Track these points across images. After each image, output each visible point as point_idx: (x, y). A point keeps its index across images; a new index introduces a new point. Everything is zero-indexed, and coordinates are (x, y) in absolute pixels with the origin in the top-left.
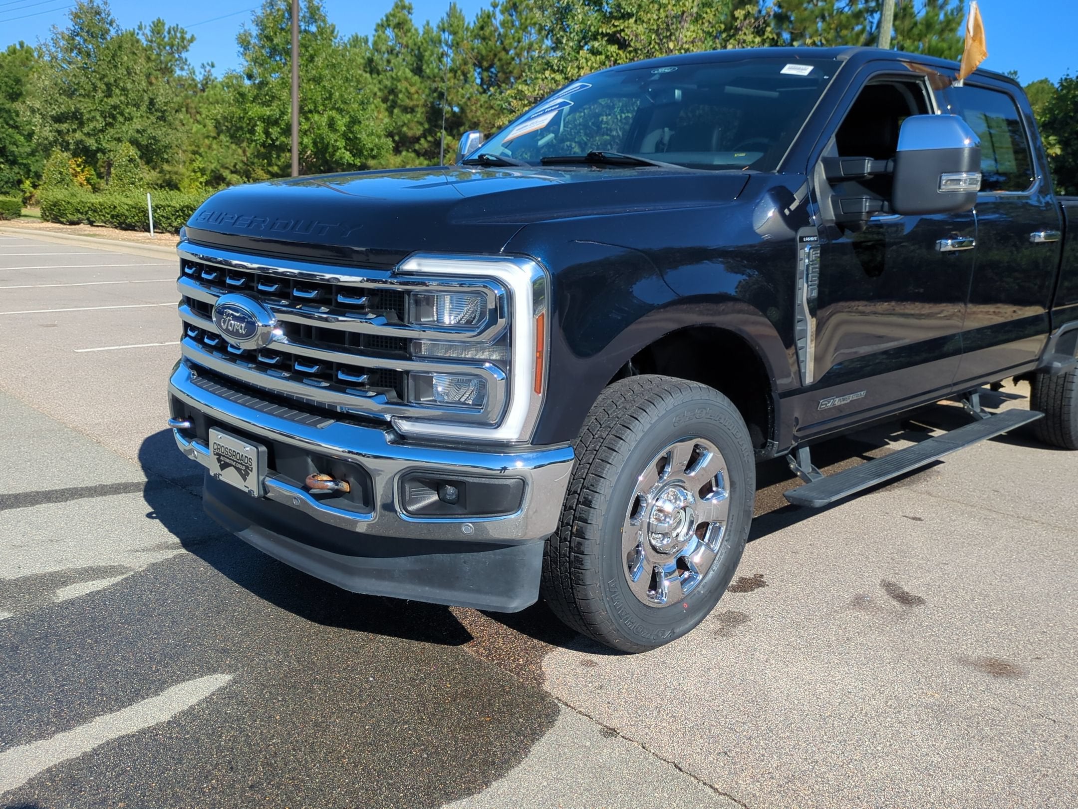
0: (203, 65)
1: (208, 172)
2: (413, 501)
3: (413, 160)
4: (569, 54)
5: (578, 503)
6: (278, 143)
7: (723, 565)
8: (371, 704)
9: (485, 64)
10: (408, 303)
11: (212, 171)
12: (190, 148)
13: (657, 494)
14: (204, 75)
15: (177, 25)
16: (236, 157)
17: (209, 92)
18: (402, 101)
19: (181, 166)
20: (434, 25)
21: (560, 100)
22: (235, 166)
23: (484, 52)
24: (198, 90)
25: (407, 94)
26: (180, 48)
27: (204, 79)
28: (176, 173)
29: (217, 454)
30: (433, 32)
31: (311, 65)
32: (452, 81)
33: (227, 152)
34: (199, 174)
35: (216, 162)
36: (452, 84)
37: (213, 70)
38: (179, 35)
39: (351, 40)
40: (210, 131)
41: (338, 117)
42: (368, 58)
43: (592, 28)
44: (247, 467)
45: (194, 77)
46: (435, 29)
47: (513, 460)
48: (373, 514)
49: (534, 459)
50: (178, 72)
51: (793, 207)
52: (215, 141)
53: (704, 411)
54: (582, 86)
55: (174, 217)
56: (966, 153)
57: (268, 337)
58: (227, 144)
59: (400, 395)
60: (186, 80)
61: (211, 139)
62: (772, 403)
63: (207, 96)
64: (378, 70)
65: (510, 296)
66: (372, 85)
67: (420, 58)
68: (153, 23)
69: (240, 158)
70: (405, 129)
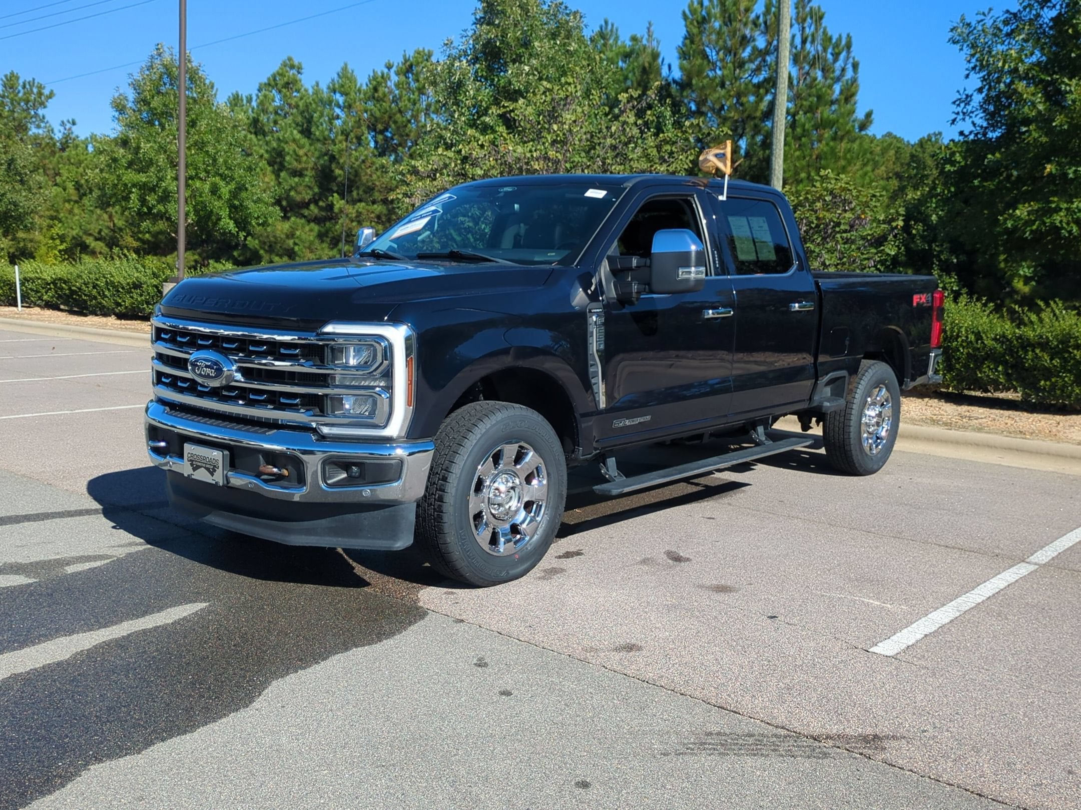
0: (63, 122)
1: (68, 239)
2: (330, 478)
3: (303, 227)
4: (461, 128)
5: (439, 479)
6: (155, 211)
7: (544, 530)
8: (304, 613)
9: (380, 127)
10: (328, 353)
11: (74, 238)
12: (48, 213)
13: (494, 478)
14: (64, 133)
15: (34, 79)
16: (101, 223)
17: (70, 152)
18: (290, 164)
19: (37, 233)
20: (324, 87)
21: (433, 208)
22: (99, 233)
23: (378, 114)
24: (57, 150)
25: (294, 156)
26: (36, 104)
27: (63, 138)
28: (31, 241)
29: (191, 460)
30: (323, 93)
31: (194, 130)
32: (344, 143)
33: (91, 217)
34: (58, 242)
35: (78, 229)
36: (344, 146)
37: (74, 128)
38: (35, 90)
39: (231, 99)
40: (71, 195)
41: (222, 183)
42: (254, 118)
43: (484, 103)
44: (215, 466)
45: (53, 135)
46: (325, 90)
47: (394, 448)
48: (305, 488)
49: (408, 448)
50: (33, 131)
51: (593, 288)
52: (76, 205)
53: (523, 423)
54: (450, 198)
55: (44, 291)
56: (693, 255)
57: (231, 378)
58: (92, 208)
59: (322, 411)
60: (43, 138)
61: (72, 203)
62: (576, 421)
63: (68, 156)
64: (264, 131)
65: (391, 346)
66: (260, 148)
67: (310, 121)
68: (6, 76)
69: (106, 224)
70: (292, 193)
